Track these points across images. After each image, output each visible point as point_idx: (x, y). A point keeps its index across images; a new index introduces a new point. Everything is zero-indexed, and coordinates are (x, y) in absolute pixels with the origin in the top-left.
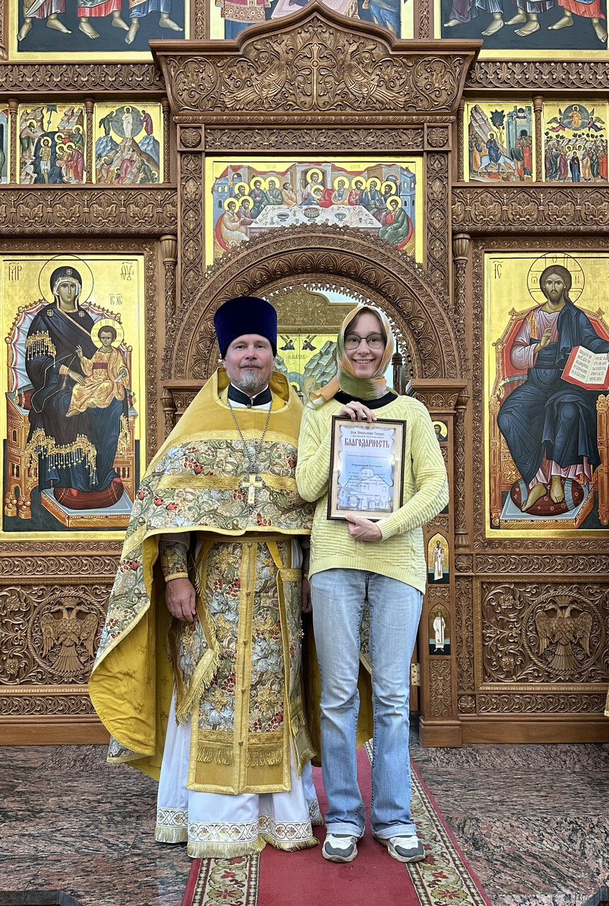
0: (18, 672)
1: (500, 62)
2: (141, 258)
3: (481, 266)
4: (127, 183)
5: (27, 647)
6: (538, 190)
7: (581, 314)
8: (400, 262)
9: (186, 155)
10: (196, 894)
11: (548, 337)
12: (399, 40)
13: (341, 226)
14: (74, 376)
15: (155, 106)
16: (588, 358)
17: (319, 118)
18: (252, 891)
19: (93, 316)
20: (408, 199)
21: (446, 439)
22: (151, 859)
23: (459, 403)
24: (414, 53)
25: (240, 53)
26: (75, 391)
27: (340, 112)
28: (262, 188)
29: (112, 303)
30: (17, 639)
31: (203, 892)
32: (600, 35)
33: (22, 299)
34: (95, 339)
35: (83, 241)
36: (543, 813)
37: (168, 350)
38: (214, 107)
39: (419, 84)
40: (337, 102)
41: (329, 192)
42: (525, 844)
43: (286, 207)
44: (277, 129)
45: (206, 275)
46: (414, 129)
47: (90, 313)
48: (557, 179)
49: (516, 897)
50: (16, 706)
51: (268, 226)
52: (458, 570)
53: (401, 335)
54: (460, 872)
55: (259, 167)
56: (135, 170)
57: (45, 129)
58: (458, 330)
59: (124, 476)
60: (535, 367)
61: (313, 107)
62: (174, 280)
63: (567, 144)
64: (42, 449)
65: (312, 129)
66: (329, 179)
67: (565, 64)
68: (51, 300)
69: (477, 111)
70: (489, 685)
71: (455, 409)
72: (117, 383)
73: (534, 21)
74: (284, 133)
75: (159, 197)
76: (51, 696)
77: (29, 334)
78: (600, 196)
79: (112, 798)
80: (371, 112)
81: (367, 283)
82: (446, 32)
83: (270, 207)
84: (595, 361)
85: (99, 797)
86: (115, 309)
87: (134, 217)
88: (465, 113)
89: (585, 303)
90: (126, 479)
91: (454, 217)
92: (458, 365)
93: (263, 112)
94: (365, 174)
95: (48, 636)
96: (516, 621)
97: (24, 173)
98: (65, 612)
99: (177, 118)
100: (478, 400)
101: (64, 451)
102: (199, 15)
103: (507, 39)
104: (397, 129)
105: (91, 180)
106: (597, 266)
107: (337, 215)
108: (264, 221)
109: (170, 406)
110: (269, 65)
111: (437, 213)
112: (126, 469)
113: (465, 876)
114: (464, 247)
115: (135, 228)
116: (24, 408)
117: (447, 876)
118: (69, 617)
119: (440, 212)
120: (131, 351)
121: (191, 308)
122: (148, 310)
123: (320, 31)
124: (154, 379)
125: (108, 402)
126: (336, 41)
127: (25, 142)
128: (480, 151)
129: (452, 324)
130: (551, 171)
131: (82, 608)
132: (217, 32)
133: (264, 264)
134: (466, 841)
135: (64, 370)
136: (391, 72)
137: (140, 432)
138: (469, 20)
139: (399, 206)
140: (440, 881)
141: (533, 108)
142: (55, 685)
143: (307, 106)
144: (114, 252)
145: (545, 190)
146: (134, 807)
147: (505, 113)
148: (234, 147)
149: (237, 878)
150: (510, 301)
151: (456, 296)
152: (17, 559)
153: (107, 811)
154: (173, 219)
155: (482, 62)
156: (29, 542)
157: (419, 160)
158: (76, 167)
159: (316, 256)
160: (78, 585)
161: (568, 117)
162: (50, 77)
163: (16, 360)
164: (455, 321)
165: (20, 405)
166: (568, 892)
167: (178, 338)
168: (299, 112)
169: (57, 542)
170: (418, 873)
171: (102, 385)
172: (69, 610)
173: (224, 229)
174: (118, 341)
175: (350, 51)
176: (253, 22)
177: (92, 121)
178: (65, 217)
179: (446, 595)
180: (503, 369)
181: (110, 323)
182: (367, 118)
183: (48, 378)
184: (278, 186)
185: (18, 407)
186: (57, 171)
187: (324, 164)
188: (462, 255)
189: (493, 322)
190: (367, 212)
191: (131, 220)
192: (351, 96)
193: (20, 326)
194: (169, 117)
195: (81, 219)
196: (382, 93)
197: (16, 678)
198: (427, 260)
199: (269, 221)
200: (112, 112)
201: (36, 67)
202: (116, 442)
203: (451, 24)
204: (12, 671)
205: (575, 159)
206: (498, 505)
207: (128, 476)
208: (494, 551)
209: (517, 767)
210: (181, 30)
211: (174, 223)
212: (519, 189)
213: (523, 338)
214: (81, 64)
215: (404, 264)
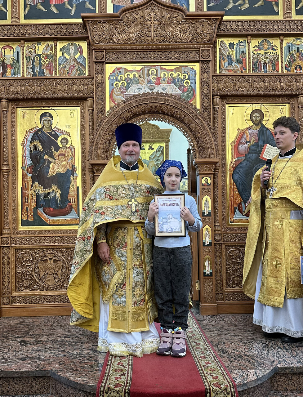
0: (29, 286)
1: (232, 21)
2: (78, 108)
3: (225, 110)
4: (72, 76)
5: (33, 275)
6: (249, 77)
7: (268, 130)
8: (190, 108)
9: (97, 63)
10: (107, 371)
11: (254, 141)
12: (189, 12)
13: (164, 93)
14: (51, 159)
15: (84, 42)
16: (271, 149)
17: (155, 46)
18: (130, 369)
19: (58, 134)
20: (193, 81)
21: (210, 185)
22: (87, 358)
23: (216, 169)
24: (195, 18)
25: (120, 19)
26: (51, 166)
27: (164, 44)
28: (130, 77)
29: (66, 128)
30: (28, 272)
31: (109, 370)
32: (276, 9)
33: (28, 127)
34: (59, 143)
35: (54, 101)
36: (252, 340)
37: (91, 147)
38: (109, 42)
39: (197, 31)
40: (162, 39)
41: (159, 79)
42: (244, 351)
43: (141, 85)
44: (136, 52)
45: (107, 115)
46: (195, 51)
47: (57, 132)
48: (257, 72)
49: (240, 371)
50: (28, 300)
51: (133, 93)
52: (216, 240)
53: (191, 140)
54: (216, 362)
55: (129, 68)
56: (75, 70)
57: (37, 53)
58: (215, 138)
59: (72, 202)
60: (248, 153)
61: (152, 42)
62: (93, 117)
63: (262, 57)
64: (37, 191)
65: (151, 51)
66: (159, 73)
67: (260, 22)
68: (40, 127)
69: (222, 43)
70: (229, 289)
71: (214, 172)
72: (69, 162)
73: (247, 3)
74: (139, 53)
75: (86, 82)
76: (43, 296)
77: (31, 142)
78: (275, 79)
79: (70, 336)
80: (177, 43)
81: (176, 118)
82: (209, 9)
83: (133, 85)
84: (274, 150)
85: (64, 335)
86: (68, 130)
87: (75, 91)
88: (217, 44)
89: (269, 125)
90: (73, 203)
91: (213, 89)
92: (215, 153)
93: (130, 44)
94: (175, 71)
95: (42, 270)
96: (241, 262)
97: (28, 72)
98: (48, 260)
99: (93, 47)
100: (224, 168)
101: (47, 191)
102: (102, 2)
103: (236, 11)
104: (188, 51)
105: (56, 75)
106: (275, 110)
107: (163, 88)
108: (131, 91)
109: (92, 172)
110: (132, 24)
111: (206, 87)
112: (74, 199)
113: (219, 363)
114: (217, 102)
115: (75, 95)
116: (29, 173)
117: (211, 363)
118: (50, 262)
119: (207, 87)
120: (75, 149)
121: (100, 129)
122: (82, 131)
123: (154, 8)
124: (85, 160)
125: (65, 170)
126: (162, 13)
127: (28, 58)
128: (224, 60)
129: (212, 135)
130: (254, 69)
131: (56, 258)
132: (110, 10)
133: (131, 110)
134: (219, 350)
135: (46, 157)
136: (185, 26)
137: (79, 183)
138: (219, 3)
139: (189, 84)
140: (208, 365)
141: (247, 41)
142: (45, 291)
143: (149, 41)
144: (67, 106)
145: (252, 77)
146: (79, 339)
147: (235, 44)
148: (118, 59)
149: (123, 364)
150: (237, 125)
151: (214, 123)
152: (28, 238)
153: (68, 341)
154: (92, 91)
155: (224, 21)
156: (33, 230)
157: (198, 64)
158: (50, 69)
159: (154, 106)
160: (54, 249)
161: (262, 45)
162: (38, 30)
163: (26, 153)
164: (214, 134)
165: (28, 172)
166: (261, 369)
167: (95, 142)
168: (145, 44)
169: (45, 230)
170: (199, 362)
171: (62, 163)
172: (50, 259)
173: (114, 95)
174: (69, 144)
175: (167, 17)
176: (125, 5)
177: (56, 49)
178: (46, 91)
179: (210, 251)
180: (234, 154)
181: (66, 136)
182: (175, 46)
183: (40, 160)
184: (137, 76)
185: (27, 173)
186: (42, 71)
187: (157, 66)
188: (217, 105)
189: (230, 134)
190: (176, 87)
191: (74, 92)
192: (168, 37)
193: (27, 138)
194: (90, 47)
195: (52, 92)
196: (182, 36)
197: (28, 288)
198: (201, 108)
199: (133, 91)
200: (65, 45)
201: (32, 26)
202: (69, 188)
203: (211, 5)
204: (26, 285)
205: (265, 63)
206: (233, 212)
207: (74, 202)
208: (231, 232)
209: (241, 323)
210: (95, 9)
211: (92, 93)
212: (241, 76)
213: (243, 141)
214: (51, 25)
215: (192, 109)
